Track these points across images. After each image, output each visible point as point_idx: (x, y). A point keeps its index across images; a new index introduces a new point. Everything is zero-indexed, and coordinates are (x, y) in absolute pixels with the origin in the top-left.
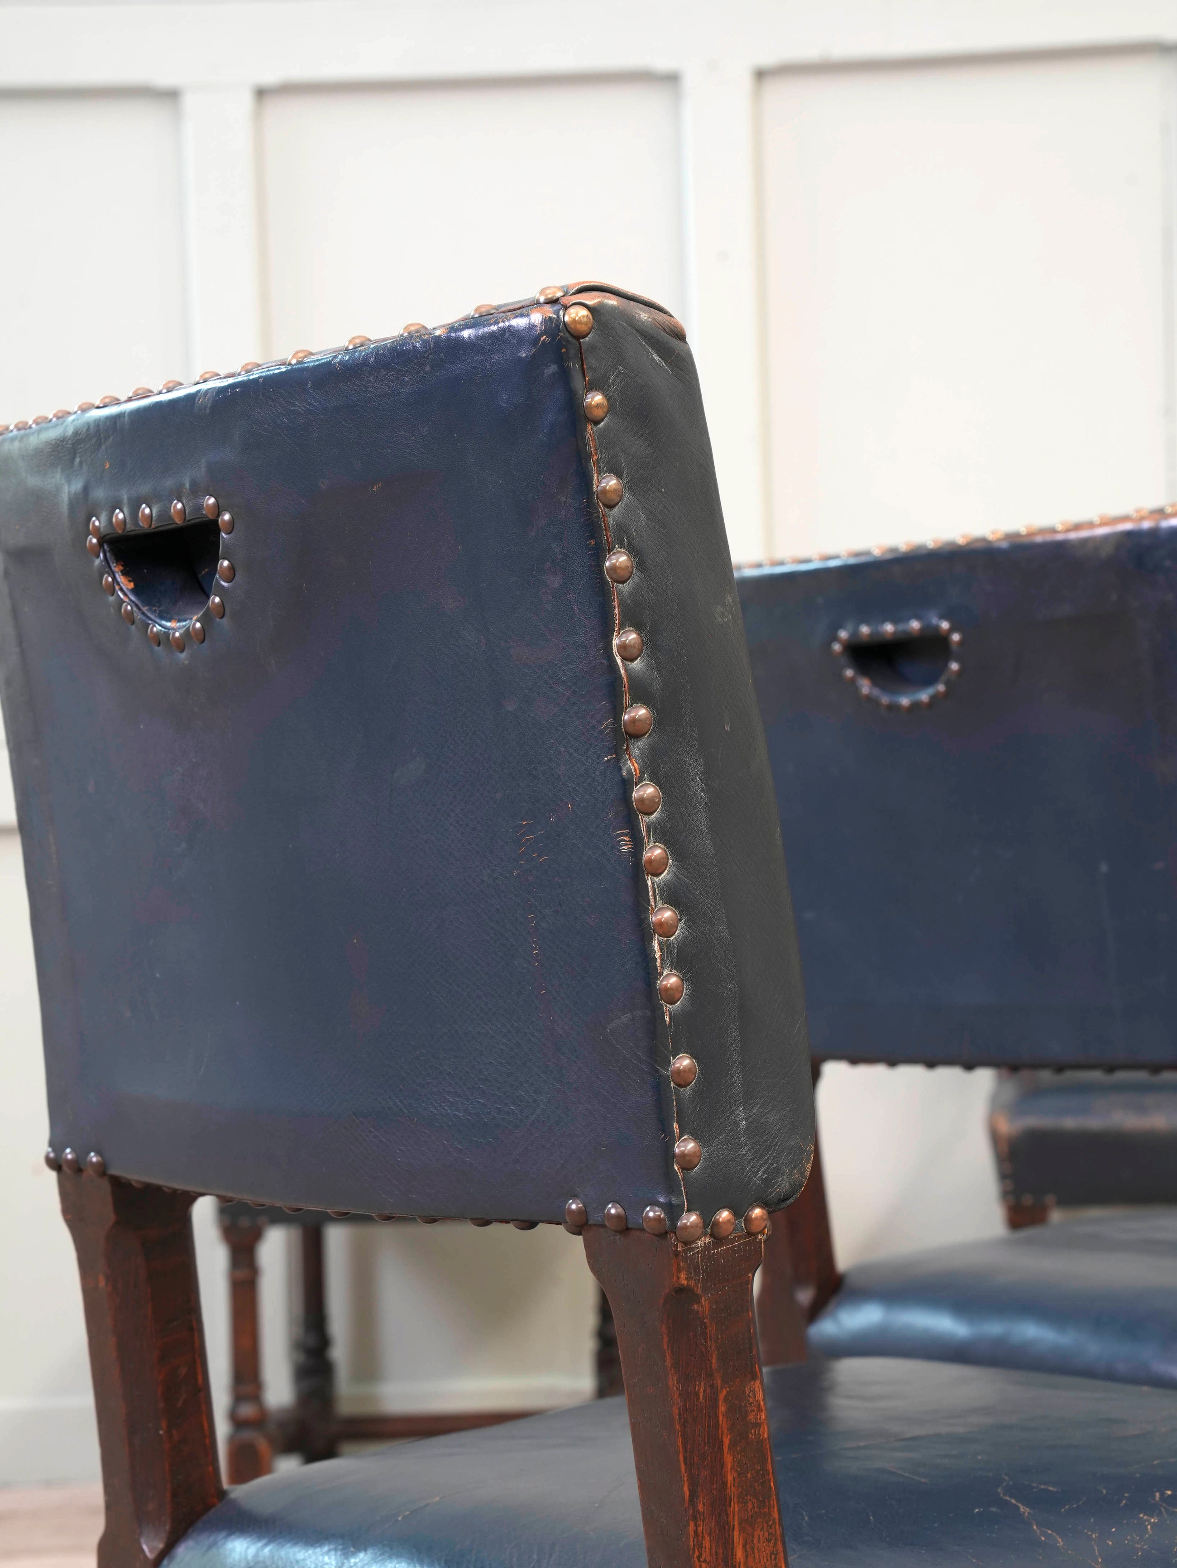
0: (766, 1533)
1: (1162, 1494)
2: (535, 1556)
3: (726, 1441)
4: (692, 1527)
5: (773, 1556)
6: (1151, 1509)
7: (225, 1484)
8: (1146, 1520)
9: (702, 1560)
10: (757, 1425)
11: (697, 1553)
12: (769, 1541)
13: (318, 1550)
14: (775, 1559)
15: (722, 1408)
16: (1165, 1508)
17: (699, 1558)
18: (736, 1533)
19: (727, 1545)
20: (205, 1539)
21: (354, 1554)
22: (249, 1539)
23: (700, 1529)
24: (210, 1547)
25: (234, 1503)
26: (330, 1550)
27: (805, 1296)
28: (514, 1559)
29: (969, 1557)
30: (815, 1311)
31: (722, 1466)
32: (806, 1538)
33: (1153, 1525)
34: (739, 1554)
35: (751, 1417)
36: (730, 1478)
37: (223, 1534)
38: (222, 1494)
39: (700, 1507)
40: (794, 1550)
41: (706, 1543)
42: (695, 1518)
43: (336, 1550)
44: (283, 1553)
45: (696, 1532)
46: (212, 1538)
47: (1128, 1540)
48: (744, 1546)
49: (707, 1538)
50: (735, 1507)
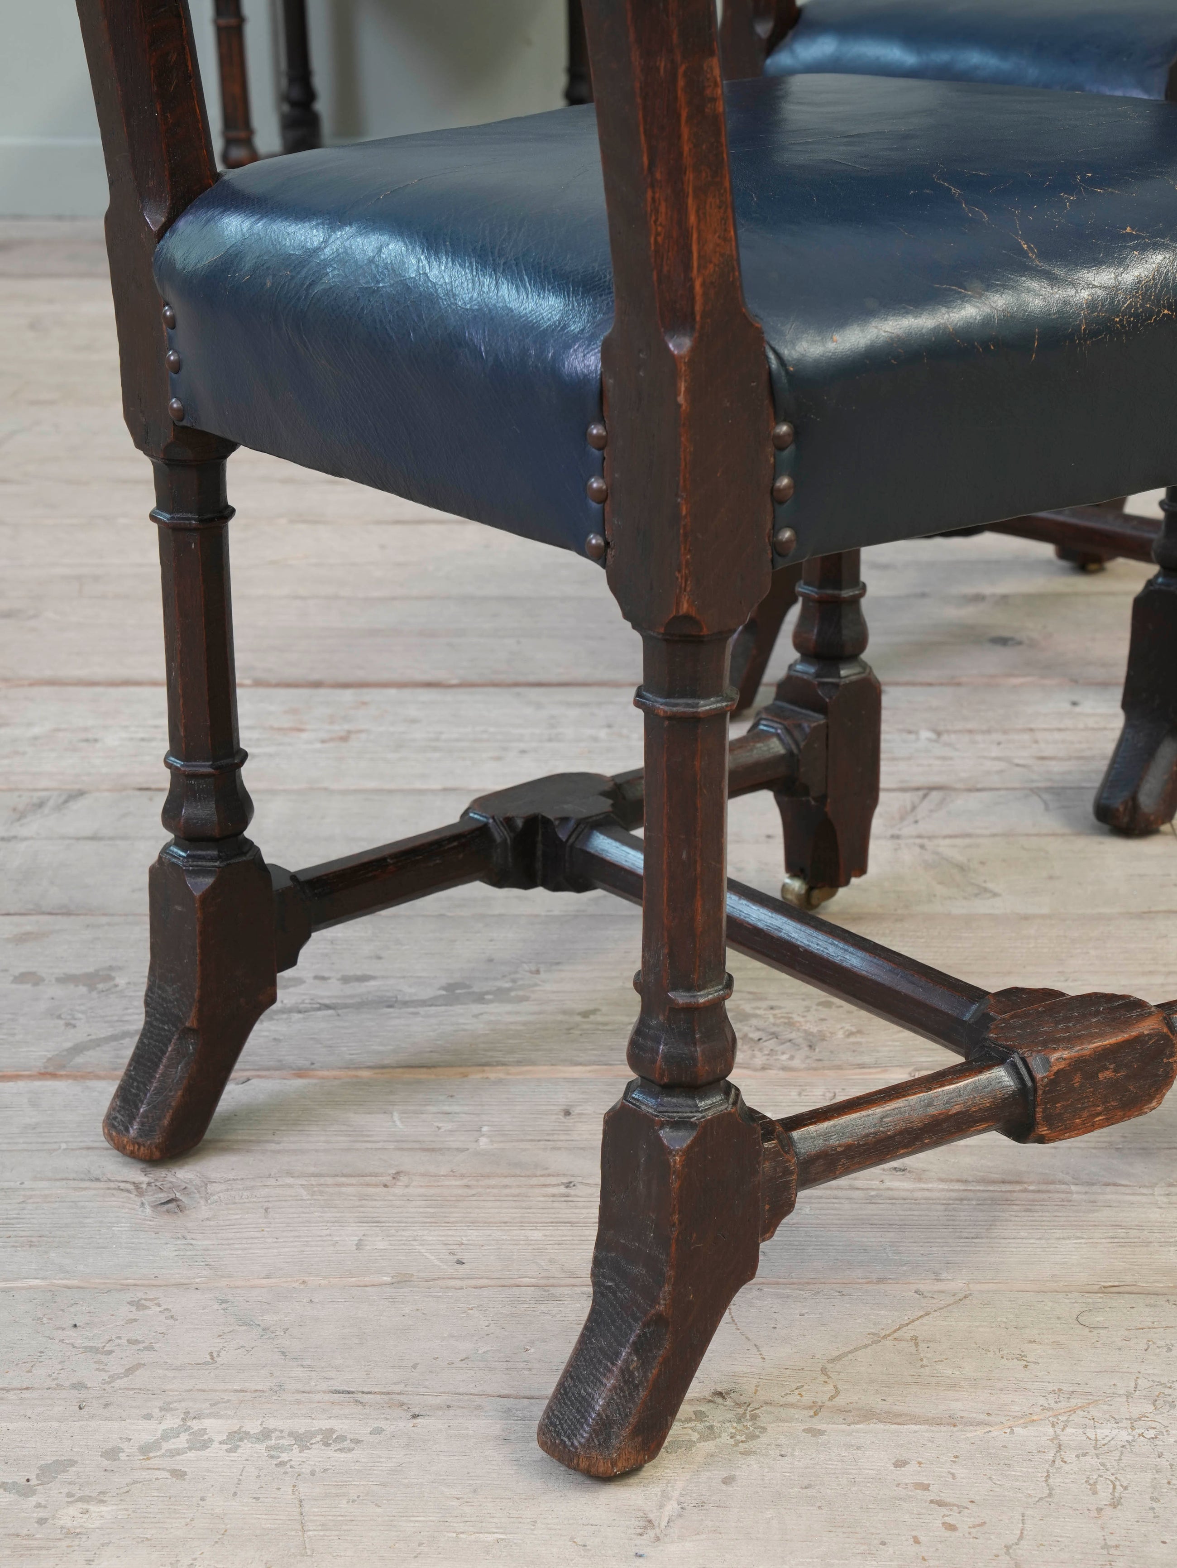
0: (718, 201)
1: (1083, 176)
2: (506, 229)
3: (684, 114)
4: (649, 194)
5: (723, 222)
6: (1070, 190)
7: (220, 167)
8: (1066, 198)
9: (658, 223)
10: (714, 100)
11: (653, 218)
12: (720, 207)
13: (307, 224)
14: (725, 224)
15: (681, 83)
16: (1084, 188)
17: (655, 222)
18: (690, 201)
19: (680, 208)
20: (204, 215)
21: (340, 228)
22: (243, 215)
23: (657, 195)
24: (208, 221)
25: (227, 185)
26: (318, 224)
27: (763, 29)
28: (487, 232)
29: (902, 230)
30: (772, 45)
31: (679, 137)
32: (754, 215)
33: (1071, 202)
34: (693, 219)
35: (708, 92)
36: (686, 149)
37: (220, 210)
38: (217, 176)
39: (658, 176)
40: (742, 225)
41: (663, 209)
42: (652, 186)
43: (323, 224)
44: (275, 227)
45: (653, 199)
46: (210, 213)
47: (1047, 215)
48: (697, 211)
49: (663, 204)
50: (690, 176)
